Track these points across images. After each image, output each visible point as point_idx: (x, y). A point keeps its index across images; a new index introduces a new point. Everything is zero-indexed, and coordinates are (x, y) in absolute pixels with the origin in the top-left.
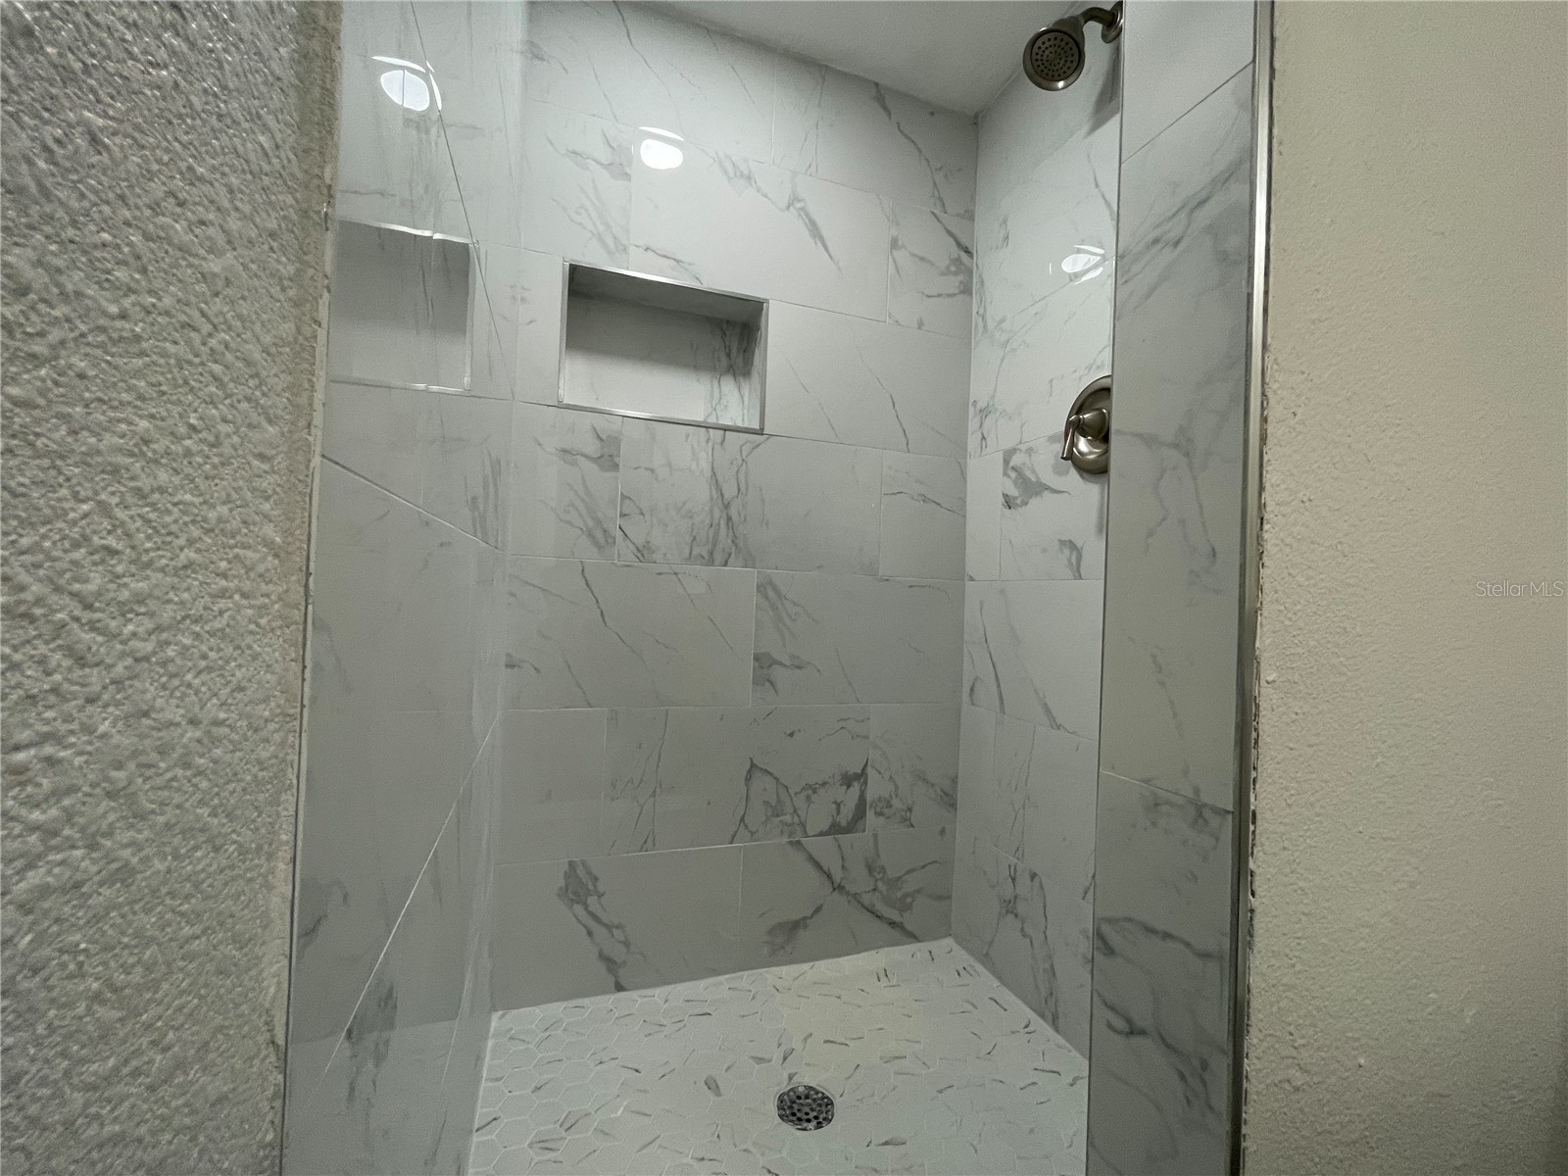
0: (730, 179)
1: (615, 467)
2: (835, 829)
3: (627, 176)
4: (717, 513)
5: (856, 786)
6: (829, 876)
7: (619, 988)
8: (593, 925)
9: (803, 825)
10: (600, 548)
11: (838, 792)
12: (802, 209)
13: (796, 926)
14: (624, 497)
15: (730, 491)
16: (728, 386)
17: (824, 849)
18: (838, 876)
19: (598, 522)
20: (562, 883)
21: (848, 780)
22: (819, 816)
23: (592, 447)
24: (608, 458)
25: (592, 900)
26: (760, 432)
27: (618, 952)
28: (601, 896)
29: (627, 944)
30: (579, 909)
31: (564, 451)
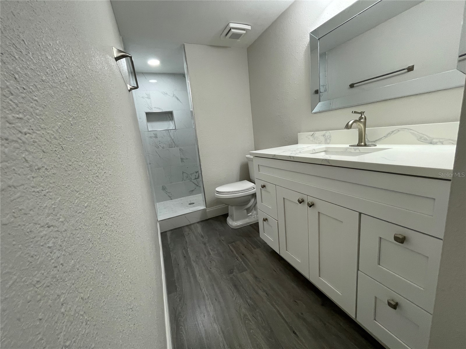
0: (164, 95)
1: (157, 138)
2: (196, 179)
3: (150, 98)
4: (172, 141)
5: (198, 173)
6: (196, 184)
7: (172, 199)
8: (167, 193)
9: (191, 178)
10: (157, 148)
11: (195, 174)
12: (175, 96)
13: (193, 191)
14: (159, 141)
15: (173, 138)
16: (171, 122)
17: (195, 181)
18: (197, 184)
19: (157, 145)
20: (162, 188)
21: (196, 172)
22: (193, 177)
23: (154, 136)
24: (156, 137)
25: (166, 190)
26: (175, 129)
27: (170, 195)
28: (167, 189)
29: (171, 194)
30: (165, 191)
31: (150, 137)
